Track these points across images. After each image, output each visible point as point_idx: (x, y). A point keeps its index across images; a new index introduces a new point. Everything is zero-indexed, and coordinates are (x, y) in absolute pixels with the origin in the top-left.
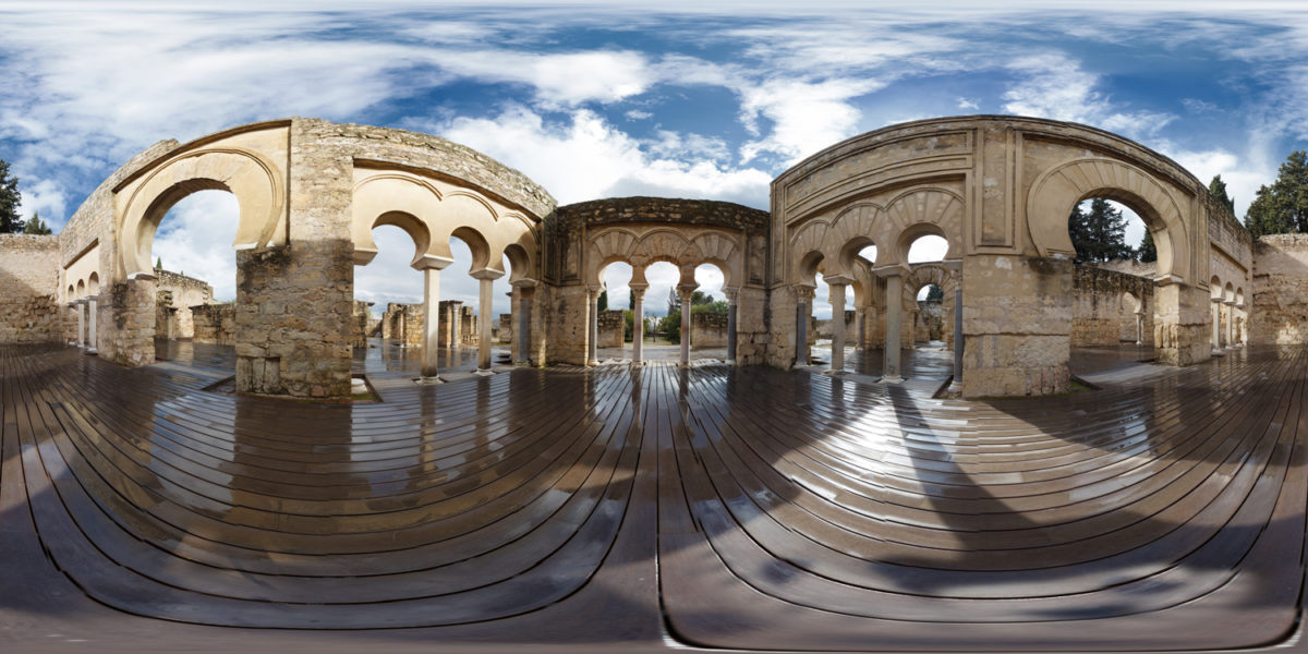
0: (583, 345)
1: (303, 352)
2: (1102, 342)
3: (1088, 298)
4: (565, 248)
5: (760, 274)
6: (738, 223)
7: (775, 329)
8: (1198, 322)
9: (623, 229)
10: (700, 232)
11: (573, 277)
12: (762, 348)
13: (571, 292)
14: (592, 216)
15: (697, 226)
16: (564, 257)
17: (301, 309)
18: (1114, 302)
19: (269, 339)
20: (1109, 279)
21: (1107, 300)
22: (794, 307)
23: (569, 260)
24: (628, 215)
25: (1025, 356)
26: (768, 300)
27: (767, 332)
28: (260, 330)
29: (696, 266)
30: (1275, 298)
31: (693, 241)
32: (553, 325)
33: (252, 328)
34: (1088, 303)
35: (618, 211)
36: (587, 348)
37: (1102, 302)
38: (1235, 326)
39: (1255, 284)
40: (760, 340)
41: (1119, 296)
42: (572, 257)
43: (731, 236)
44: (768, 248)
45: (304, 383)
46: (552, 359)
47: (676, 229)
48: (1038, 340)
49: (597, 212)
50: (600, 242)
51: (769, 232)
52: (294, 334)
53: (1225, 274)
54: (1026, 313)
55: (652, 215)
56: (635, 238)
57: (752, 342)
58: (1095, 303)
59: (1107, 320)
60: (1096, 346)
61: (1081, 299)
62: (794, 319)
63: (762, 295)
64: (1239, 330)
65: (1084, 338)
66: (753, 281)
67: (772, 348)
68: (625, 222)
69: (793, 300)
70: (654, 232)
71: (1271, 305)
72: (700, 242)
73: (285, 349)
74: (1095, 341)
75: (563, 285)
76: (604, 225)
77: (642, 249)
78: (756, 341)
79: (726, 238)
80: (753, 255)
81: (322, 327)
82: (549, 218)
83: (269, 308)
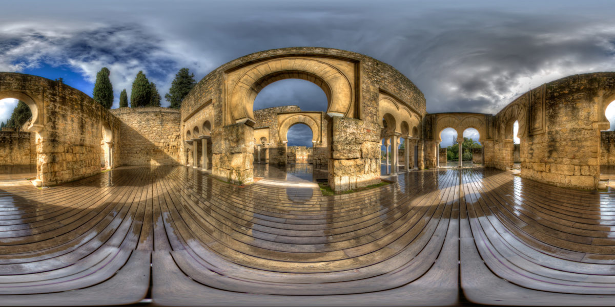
1: (324, 158)
3: (76, 120)
34: (76, 125)
37: (89, 127)
52: (323, 156)
58: (82, 127)
61: (69, 119)
73: (321, 158)
83: (319, 152)
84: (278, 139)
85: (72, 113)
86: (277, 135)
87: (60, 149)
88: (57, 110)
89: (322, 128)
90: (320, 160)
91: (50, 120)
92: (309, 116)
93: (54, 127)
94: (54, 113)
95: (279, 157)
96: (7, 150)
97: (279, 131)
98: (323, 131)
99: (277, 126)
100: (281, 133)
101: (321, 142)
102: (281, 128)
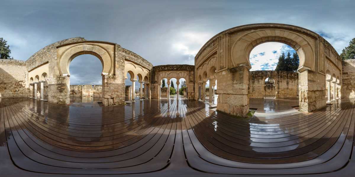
0: (158, 95)
1: (118, 96)
2: (290, 97)
3: (285, 82)
4: (154, 76)
5: (192, 80)
6: (187, 69)
7: (195, 92)
8: (319, 89)
9: (166, 72)
10: (180, 72)
11: (156, 82)
12: (193, 96)
13: (156, 85)
14: (160, 69)
15: (179, 70)
16: (154, 78)
17: (117, 88)
18: (295, 83)
19: (112, 94)
20: (293, 75)
21: (292, 82)
22: (198, 87)
23: (155, 78)
24: (166, 69)
25: (229, 101)
26: (194, 86)
27: (194, 92)
28: (110, 92)
29: (179, 79)
30: (350, 81)
31: (179, 74)
32: (153, 91)
33: (108, 92)
34: (285, 83)
35: (164, 68)
36: (159, 96)
37: (290, 83)
38: (336, 91)
39: (343, 76)
40: (193, 94)
41: (296, 81)
42: (156, 78)
43: (186, 72)
44: (194, 74)
45: (118, 102)
46: (152, 98)
47: (175, 71)
48: (233, 96)
49: (161, 68)
50: (161, 74)
51: (194, 70)
52: (116, 93)
53: (332, 70)
54: (229, 87)
55: (171, 69)
56: (168, 74)
57: (191, 94)
58: (288, 83)
59: (293, 89)
60: (288, 98)
61: (283, 82)
62: (198, 90)
63: (193, 84)
64: (338, 92)
65: (284, 95)
66: (191, 81)
67: (195, 96)
68: (166, 70)
69: (198, 86)
70: (171, 72)
71: (349, 84)
72: (180, 74)
73: (114, 96)
74: (288, 96)
75: (154, 83)
76: (162, 71)
77: (169, 76)
78: (192, 94)
79: (185, 73)
80: (191, 76)
81: (121, 92)
82: (152, 70)
83: (112, 88)
84: (58, 73)
85: (284, 80)
86: (56, 68)
87: (280, 90)
88: (279, 80)
89: (116, 58)
90: (113, 98)
91: (277, 83)
92: (98, 46)
93: (278, 85)
94: (278, 81)
95: (59, 94)
96: (271, 90)
97: (58, 64)
98: (116, 63)
99: (56, 58)
100: (61, 64)
101: (114, 74)
102: (61, 60)
